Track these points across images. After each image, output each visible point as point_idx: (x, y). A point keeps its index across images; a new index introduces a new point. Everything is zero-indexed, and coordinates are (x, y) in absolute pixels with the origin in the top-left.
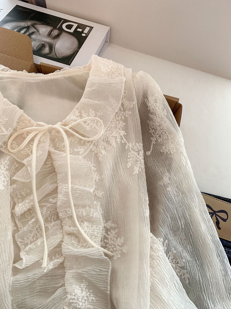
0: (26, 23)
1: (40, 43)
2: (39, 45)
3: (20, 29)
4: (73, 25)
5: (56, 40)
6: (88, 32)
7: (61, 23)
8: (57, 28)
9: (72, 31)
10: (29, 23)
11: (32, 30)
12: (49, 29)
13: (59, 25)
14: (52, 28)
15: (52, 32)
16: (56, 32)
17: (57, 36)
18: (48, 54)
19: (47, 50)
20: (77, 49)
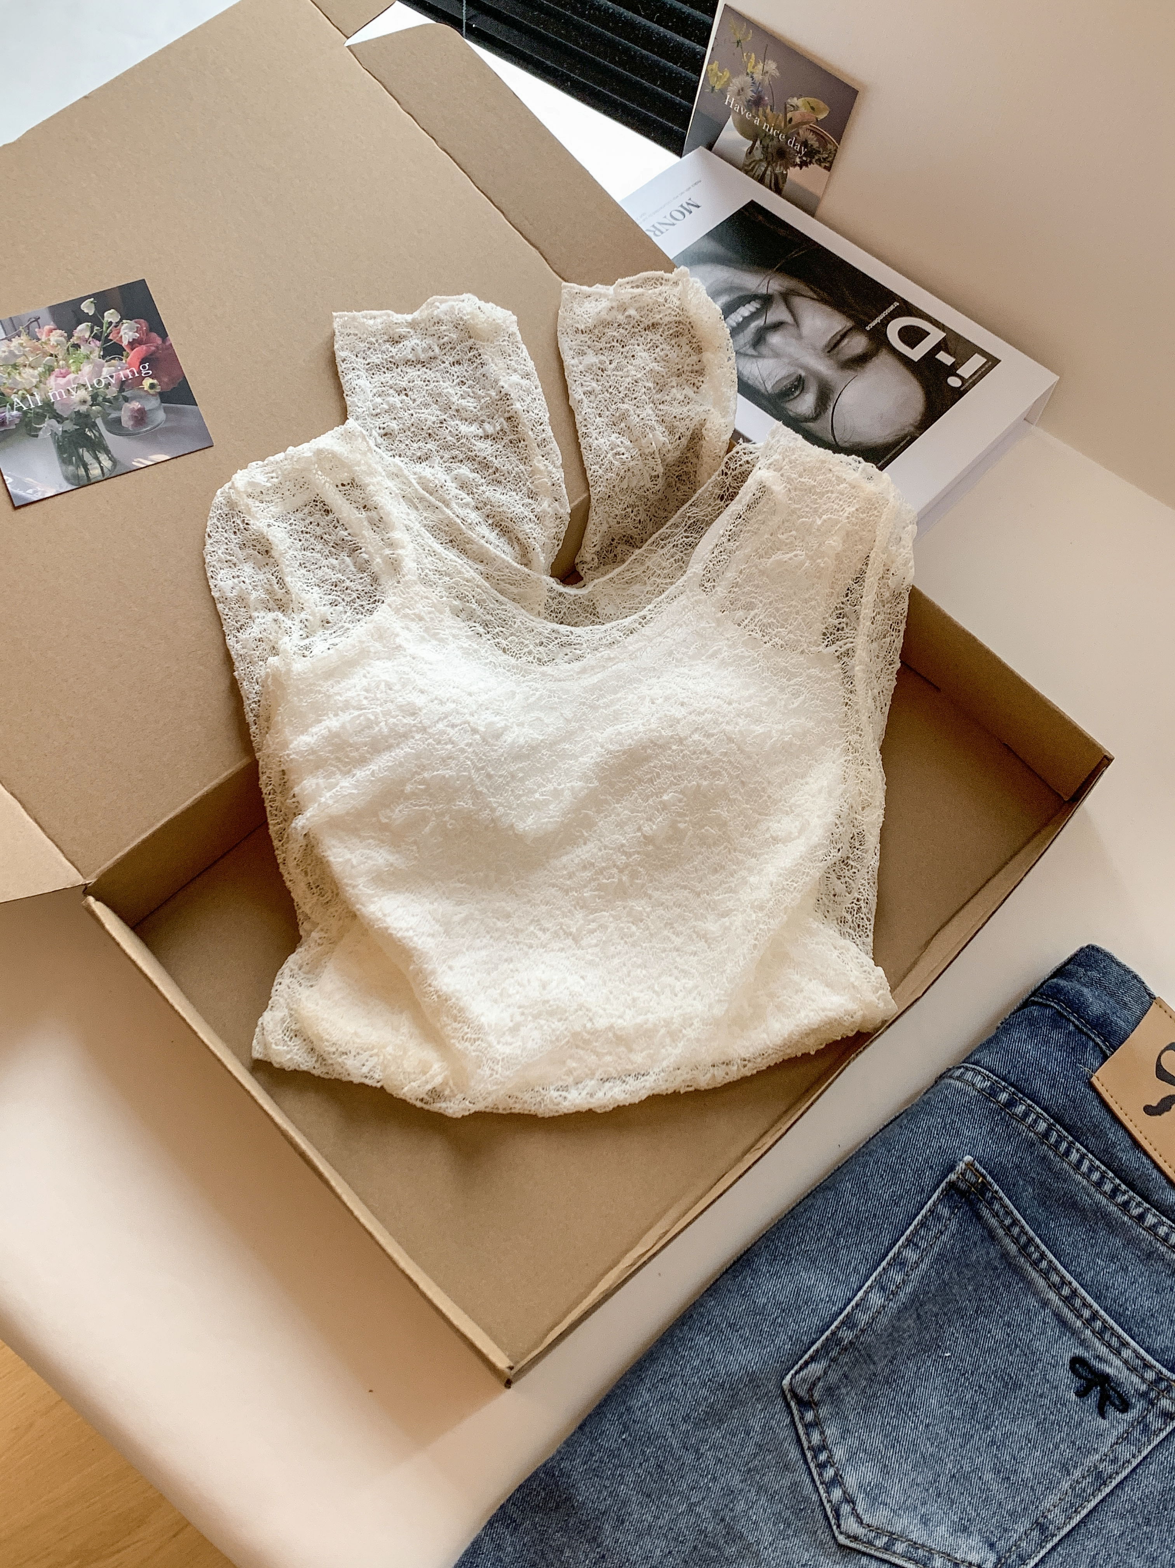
0: (766, 281)
1: (792, 370)
2: (789, 376)
3: (740, 298)
4: (928, 334)
5: (850, 373)
6: (974, 374)
7: (887, 312)
8: (868, 328)
9: (916, 354)
10: (774, 284)
11: (779, 313)
12: (838, 323)
13: (878, 320)
14: (849, 324)
15: (846, 341)
16: (858, 344)
17: (860, 361)
18: (807, 420)
19: (805, 404)
20: (912, 429)
